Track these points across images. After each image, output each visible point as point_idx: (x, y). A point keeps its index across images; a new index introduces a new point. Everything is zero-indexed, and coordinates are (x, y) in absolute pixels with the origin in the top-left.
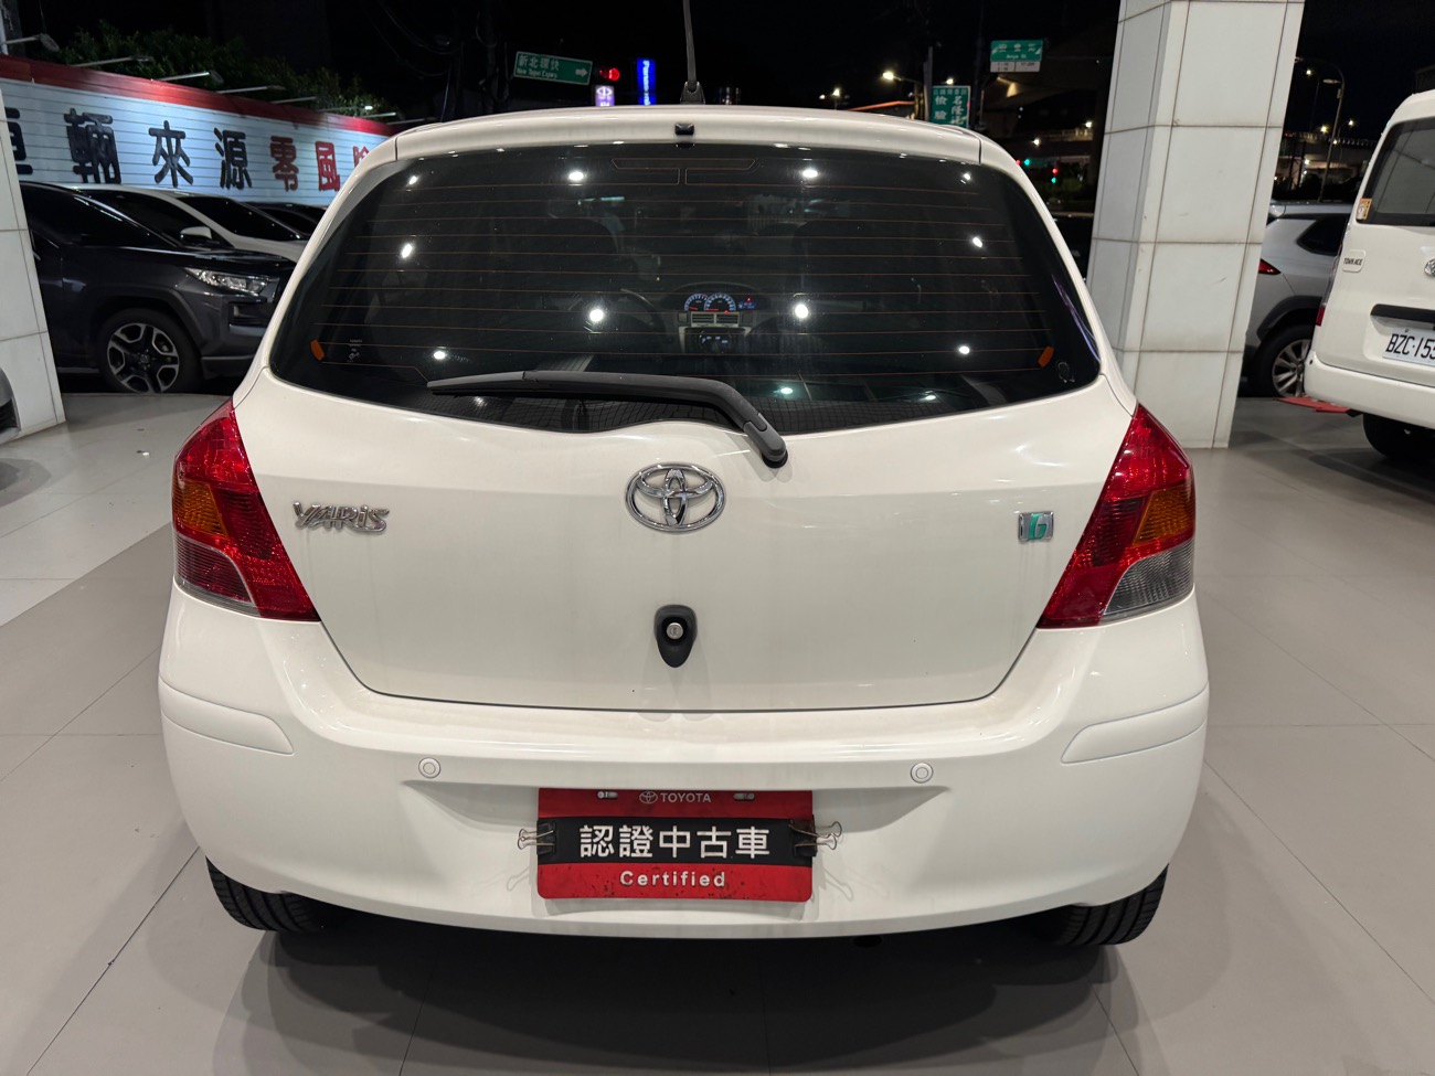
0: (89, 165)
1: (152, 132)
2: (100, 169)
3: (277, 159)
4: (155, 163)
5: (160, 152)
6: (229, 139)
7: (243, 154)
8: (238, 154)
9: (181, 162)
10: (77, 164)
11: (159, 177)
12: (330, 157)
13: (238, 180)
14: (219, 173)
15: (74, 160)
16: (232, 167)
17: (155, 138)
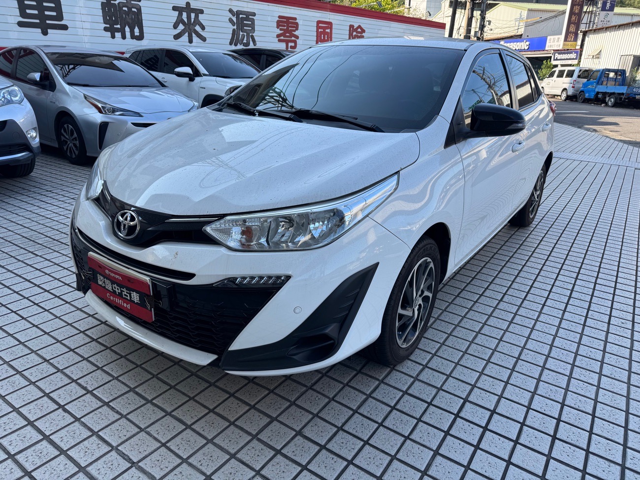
0: (119, 26)
1: (175, 8)
2: (127, 29)
3: (281, 30)
4: (175, 26)
5: (179, 21)
6: (241, 16)
7: (252, 26)
8: (247, 25)
9: (198, 28)
10: (108, 26)
11: (177, 37)
12: (328, 31)
13: (245, 41)
14: (230, 36)
15: (104, 23)
16: (241, 33)
17: (176, 13)
